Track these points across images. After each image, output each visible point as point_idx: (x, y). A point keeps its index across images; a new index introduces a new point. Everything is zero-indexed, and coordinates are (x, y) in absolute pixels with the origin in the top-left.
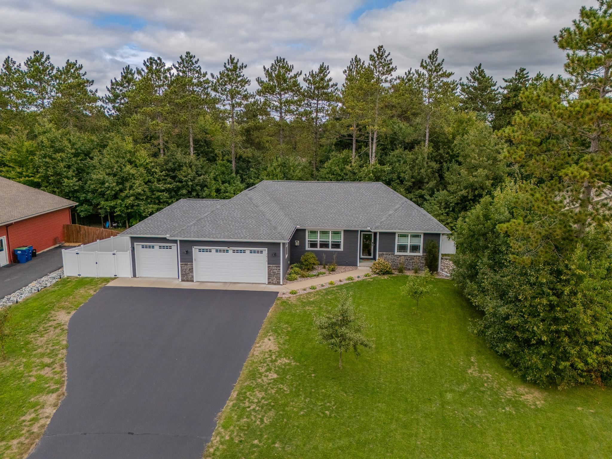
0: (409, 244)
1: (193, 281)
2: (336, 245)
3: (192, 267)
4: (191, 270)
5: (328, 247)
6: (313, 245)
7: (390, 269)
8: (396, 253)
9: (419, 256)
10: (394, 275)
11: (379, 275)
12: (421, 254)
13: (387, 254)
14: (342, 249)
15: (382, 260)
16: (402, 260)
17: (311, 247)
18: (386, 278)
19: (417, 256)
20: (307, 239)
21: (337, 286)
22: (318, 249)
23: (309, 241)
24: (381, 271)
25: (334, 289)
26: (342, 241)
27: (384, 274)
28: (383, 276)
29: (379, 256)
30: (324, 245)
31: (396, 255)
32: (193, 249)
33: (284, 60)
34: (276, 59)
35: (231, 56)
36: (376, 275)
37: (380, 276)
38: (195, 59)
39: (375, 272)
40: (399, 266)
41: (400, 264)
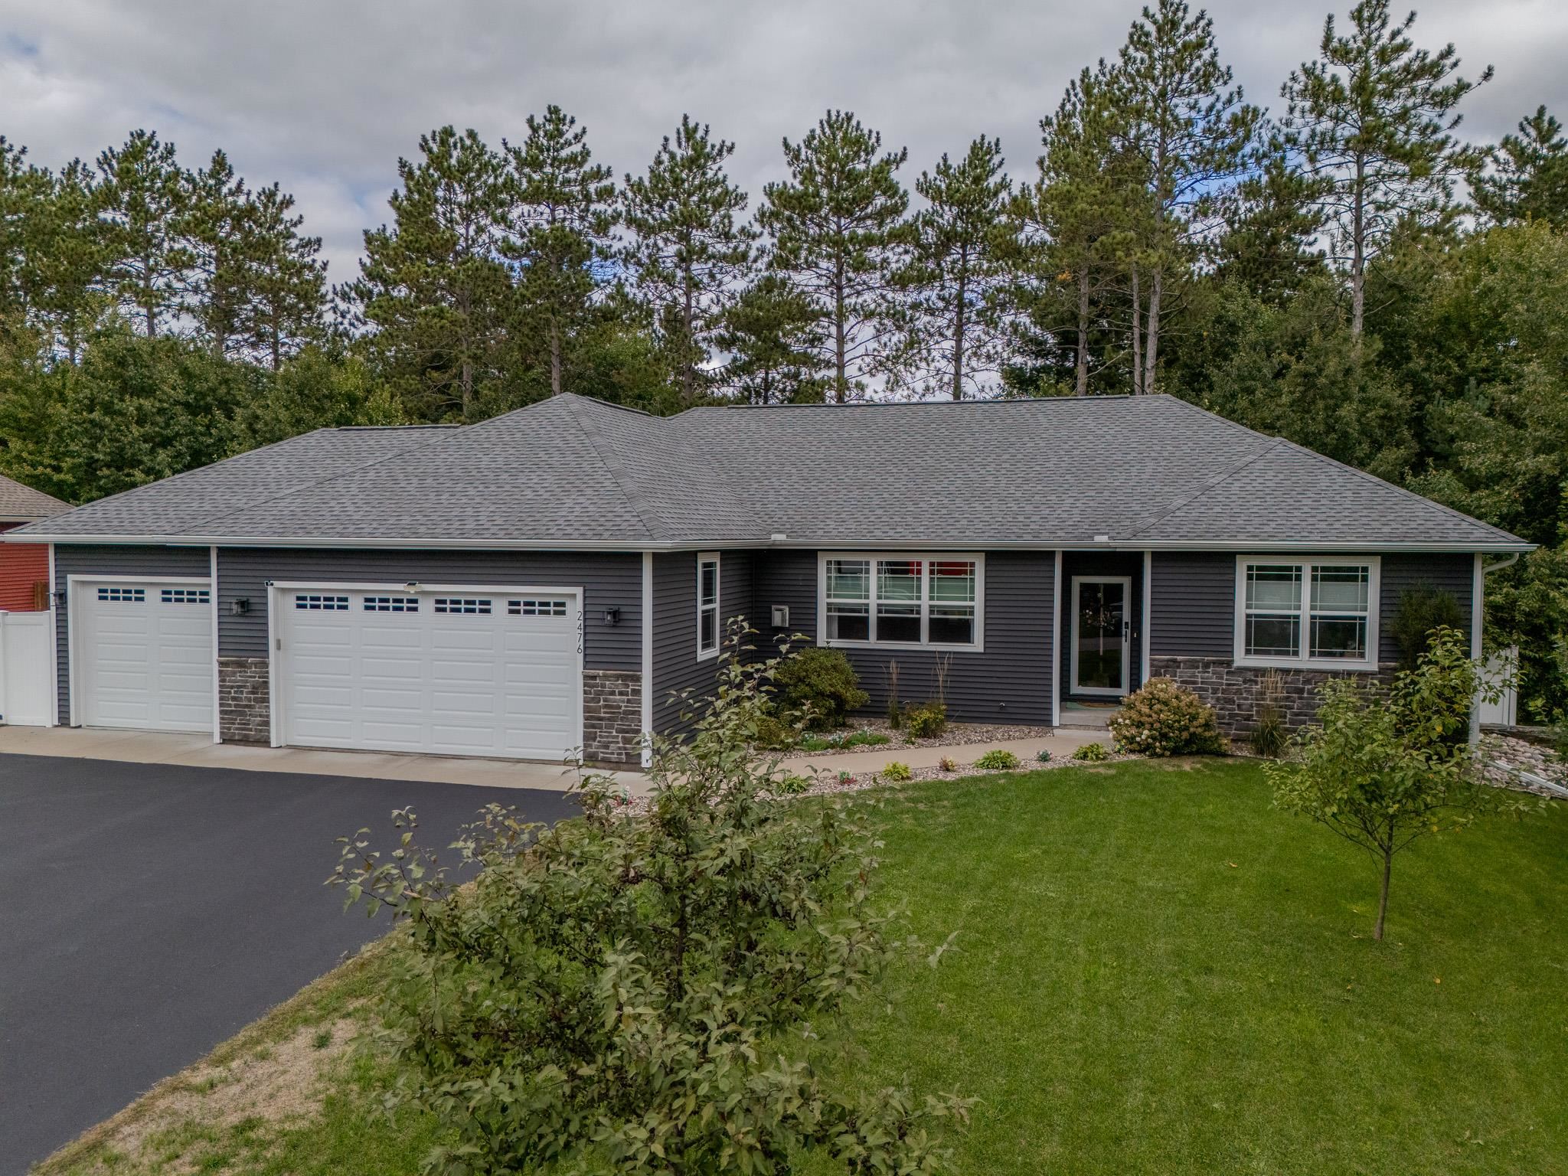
0: (1305, 613)
1: (265, 743)
2: (951, 628)
3: (265, 675)
4: (261, 691)
5: (916, 637)
6: (851, 625)
7: (1207, 726)
8: (1241, 658)
9: (1363, 675)
10: (1230, 761)
11: (1154, 755)
12: (1370, 662)
13: (1193, 665)
14: (977, 645)
15: (1167, 687)
16: (1274, 690)
17: (843, 634)
18: (1187, 767)
19: (1350, 674)
20: (823, 601)
21: (917, 787)
22: (873, 642)
23: (830, 607)
24: (1164, 736)
25: (901, 796)
26: (978, 603)
27: (1176, 752)
28: (1175, 761)
29: (1155, 673)
30: (900, 626)
31: (1242, 670)
32: (271, 591)
33: (849, 118)
34: (825, 117)
35: (686, 118)
36: (1133, 757)
37: (1155, 762)
38: (577, 129)
39: (1131, 740)
40: (1258, 722)
41: (1264, 710)
